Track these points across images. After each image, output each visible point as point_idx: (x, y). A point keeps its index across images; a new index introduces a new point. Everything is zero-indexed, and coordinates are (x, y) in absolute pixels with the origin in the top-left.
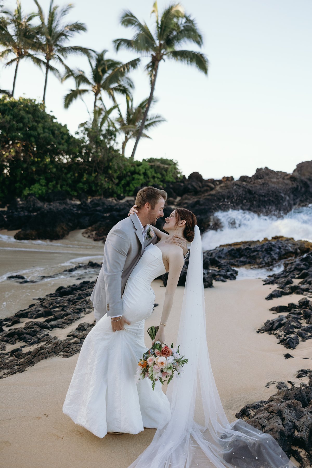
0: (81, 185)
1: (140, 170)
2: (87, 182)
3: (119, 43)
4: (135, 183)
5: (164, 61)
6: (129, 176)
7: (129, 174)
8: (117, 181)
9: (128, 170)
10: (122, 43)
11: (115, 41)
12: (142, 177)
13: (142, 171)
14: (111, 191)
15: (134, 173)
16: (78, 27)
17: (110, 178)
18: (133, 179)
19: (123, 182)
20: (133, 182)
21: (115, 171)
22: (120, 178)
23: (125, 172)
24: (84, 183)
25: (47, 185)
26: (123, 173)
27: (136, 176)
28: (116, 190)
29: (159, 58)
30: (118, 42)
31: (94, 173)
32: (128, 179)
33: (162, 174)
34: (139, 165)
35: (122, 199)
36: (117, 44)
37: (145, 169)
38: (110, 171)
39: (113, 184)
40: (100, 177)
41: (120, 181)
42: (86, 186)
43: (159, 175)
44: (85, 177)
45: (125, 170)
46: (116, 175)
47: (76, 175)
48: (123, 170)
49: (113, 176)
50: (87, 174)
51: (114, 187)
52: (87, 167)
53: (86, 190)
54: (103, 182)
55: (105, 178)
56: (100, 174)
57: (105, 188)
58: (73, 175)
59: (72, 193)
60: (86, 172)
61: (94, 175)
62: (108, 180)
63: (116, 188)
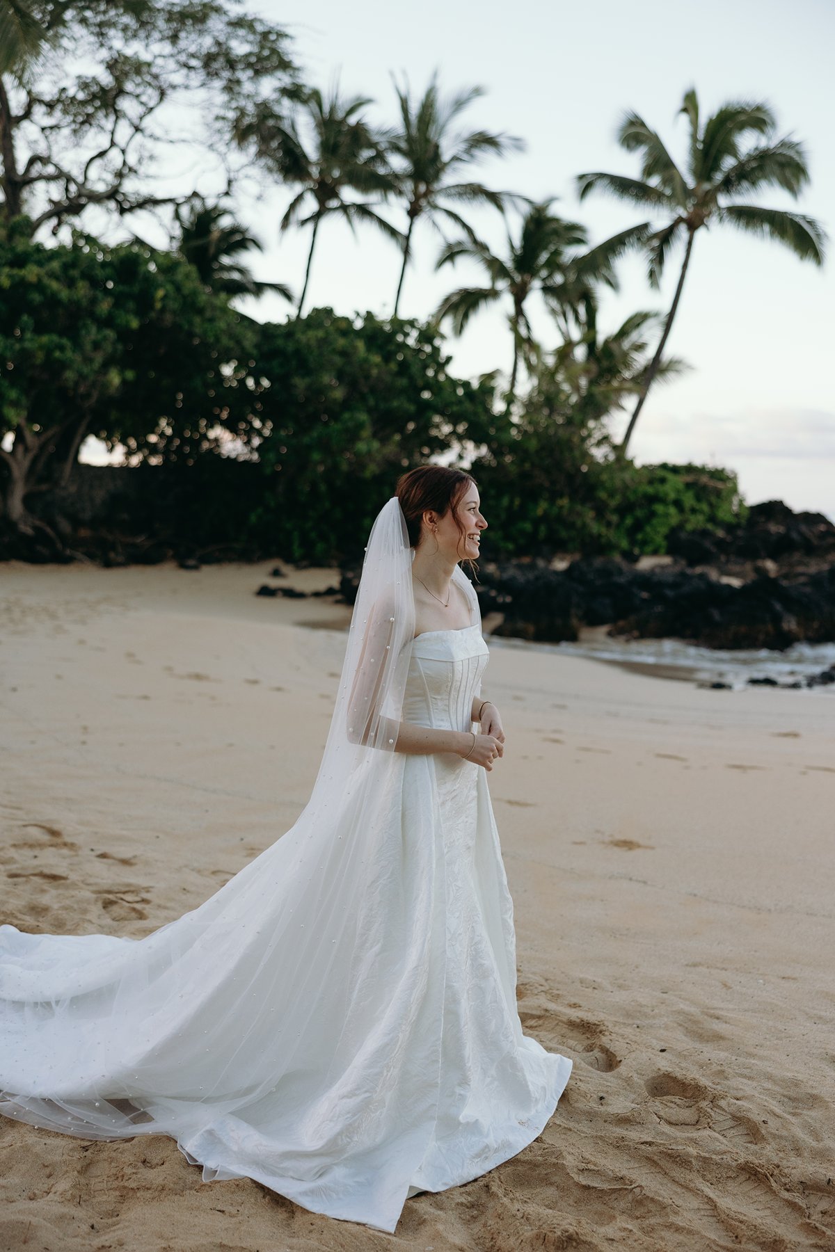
0: (528, 526)
1: (666, 494)
2: (545, 518)
3: (590, 182)
4: (660, 524)
6: (642, 506)
7: (643, 501)
8: (614, 518)
9: (639, 494)
12: (672, 510)
13: (672, 496)
14: (603, 540)
15: (655, 499)
16: (483, 141)
17: (600, 511)
18: (653, 514)
19: (629, 521)
20: (655, 521)
21: (611, 495)
22: (625, 509)
23: (633, 498)
24: (537, 522)
26: (628, 498)
27: (659, 508)
28: (614, 540)
29: (697, 222)
31: (561, 496)
32: (639, 513)
33: (711, 505)
34: (663, 481)
35: (635, 559)
36: (585, 182)
37: (678, 491)
38: (602, 495)
39: (609, 524)
40: (579, 508)
41: (622, 517)
42: (543, 530)
43: (705, 507)
44: (542, 508)
45: (635, 492)
46: (614, 503)
47: (518, 501)
48: (628, 493)
49: (607, 505)
50: (545, 500)
51: (611, 533)
52: (547, 484)
53: (542, 537)
54: (587, 519)
55: (591, 509)
56: (573, 501)
57: (591, 536)
58: (511, 502)
59: (502, 544)
60: (546, 495)
61: (560, 502)
62: (597, 515)
63: (615, 535)
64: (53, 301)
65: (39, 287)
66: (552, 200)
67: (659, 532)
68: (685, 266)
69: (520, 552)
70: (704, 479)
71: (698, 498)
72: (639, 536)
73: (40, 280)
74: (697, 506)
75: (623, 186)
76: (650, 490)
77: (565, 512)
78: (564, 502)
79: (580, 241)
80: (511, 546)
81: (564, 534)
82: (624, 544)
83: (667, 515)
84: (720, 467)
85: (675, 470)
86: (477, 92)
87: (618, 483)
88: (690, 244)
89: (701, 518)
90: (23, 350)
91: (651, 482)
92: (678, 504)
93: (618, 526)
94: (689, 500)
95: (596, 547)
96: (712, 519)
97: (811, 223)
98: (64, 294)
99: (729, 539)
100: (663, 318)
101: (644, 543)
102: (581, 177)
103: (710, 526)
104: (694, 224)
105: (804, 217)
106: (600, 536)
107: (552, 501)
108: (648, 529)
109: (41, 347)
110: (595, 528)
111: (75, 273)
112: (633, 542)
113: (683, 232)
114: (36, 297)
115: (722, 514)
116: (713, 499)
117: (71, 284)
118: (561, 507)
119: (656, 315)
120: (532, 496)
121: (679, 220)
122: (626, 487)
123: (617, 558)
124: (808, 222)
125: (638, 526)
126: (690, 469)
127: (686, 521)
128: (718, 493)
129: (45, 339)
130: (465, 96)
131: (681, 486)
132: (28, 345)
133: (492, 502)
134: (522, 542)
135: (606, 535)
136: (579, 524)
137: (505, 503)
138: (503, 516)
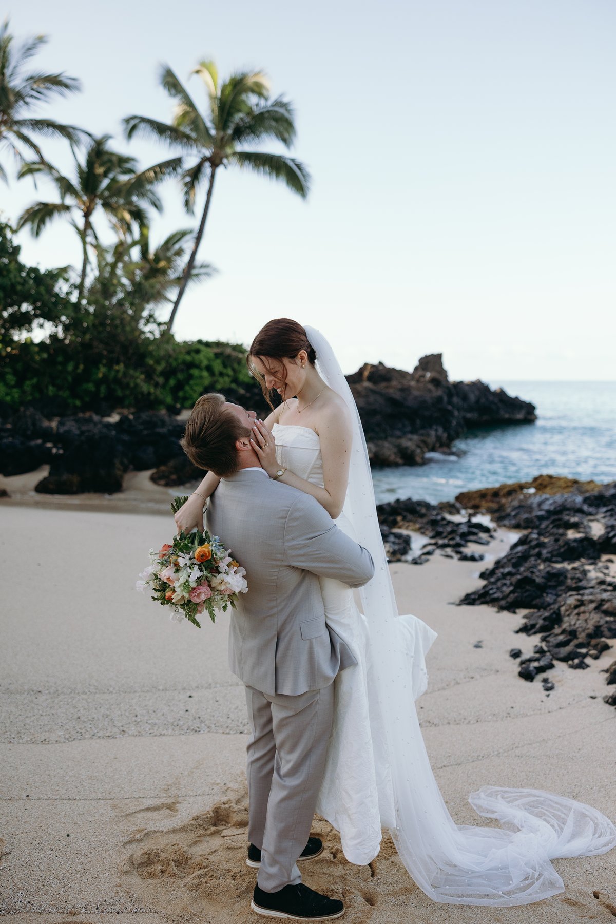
0: (91, 387)
1: (201, 362)
2: (105, 380)
3: (133, 125)
4: (196, 385)
5: (226, 168)
6: (182, 371)
7: (182, 367)
8: (161, 380)
9: (180, 361)
10: (142, 126)
11: (127, 121)
12: (205, 374)
13: (205, 363)
14: (152, 398)
15: (192, 365)
17: (149, 375)
18: (191, 377)
19: (172, 382)
20: (192, 382)
21: (158, 362)
22: (168, 373)
23: (174, 364)
24: (98, 383)
26: (171, 365)
27: (195, 372)
28: (161, 397)
29: (217, 161)
30: (133, 123)
31: (118, 363)
32: (180, 376)
33: (234, 370)
34: (198, 351)
35: (178, 413)
36: (131, 125)
37: (209, 360)
38: (150, 362)
39: (156, 385)
40: (131, 372)
41: (167, 379)
42: (103, 389)
43: (230, 372)
44: (102, 371)
45: (176, 360)
46: (159, 368)
47: (81, 367)
48: (171, 360)
49: (154, 370)
50: (104, 365)
51: (158, 392)
52: (105, 353)
53: (102, 395)
54: (138, 381)
55: (142, 373)
56: (127, 366)
57: (142, 393)
58: (76, 367)
59: (70, 401)
60: (104, 361)
61: (117, 367)
62: (146, 377)
63: (162, 393)
66: (107, 137)
67: (196, 391)
68: (210, 193)
69: (84, 408)
70: (229, 351)
71: (225, 366)
72: (181, 394)
74: (225, 371)
75: (160, 129)
76: (188, 358)
77: (120, 375)
78: (121, 367)
79: (131, 171)
80: (78, 403)
81: (119, 393)
82: (169, 400)
83: (201, 377)
84: (239, 343)
85: (208, 344)
87: (162, 353)
88: (213, 176)
89: (227, 379)
91: (189, 353)
92: (209, 369)
93: (164, 386)
94: (217, 366)
95: (146, 403)
96: (235, 380)
97: (298, 166)
99: (248, 395)
100: (195, 234)
101: (185, 399)
103: (234, 386)
104: (215, 161)
105: (293, 160)
106: (149, 394)
107: (110, 366)
108: (187, 388)
110: (145, 388)
112: (176, 399)
113: (207, 169)
115: (241, 377)
116: (236, 366)
118: (118, 371)
119: (191, 232)
120: (93, 362)
121: (204, 159)
122: (170, 356)
123: (163, 412)
124: (296, 165)
125: (180, 386)
126: (218, 344)
127: (216, 382)
128: (239, 361)
131: (211, 355)
133: (59, 367)
134: (87, 399)
135: (154, 393)
136: (132, 385)
137: (70, 367)
138: (70, 379)
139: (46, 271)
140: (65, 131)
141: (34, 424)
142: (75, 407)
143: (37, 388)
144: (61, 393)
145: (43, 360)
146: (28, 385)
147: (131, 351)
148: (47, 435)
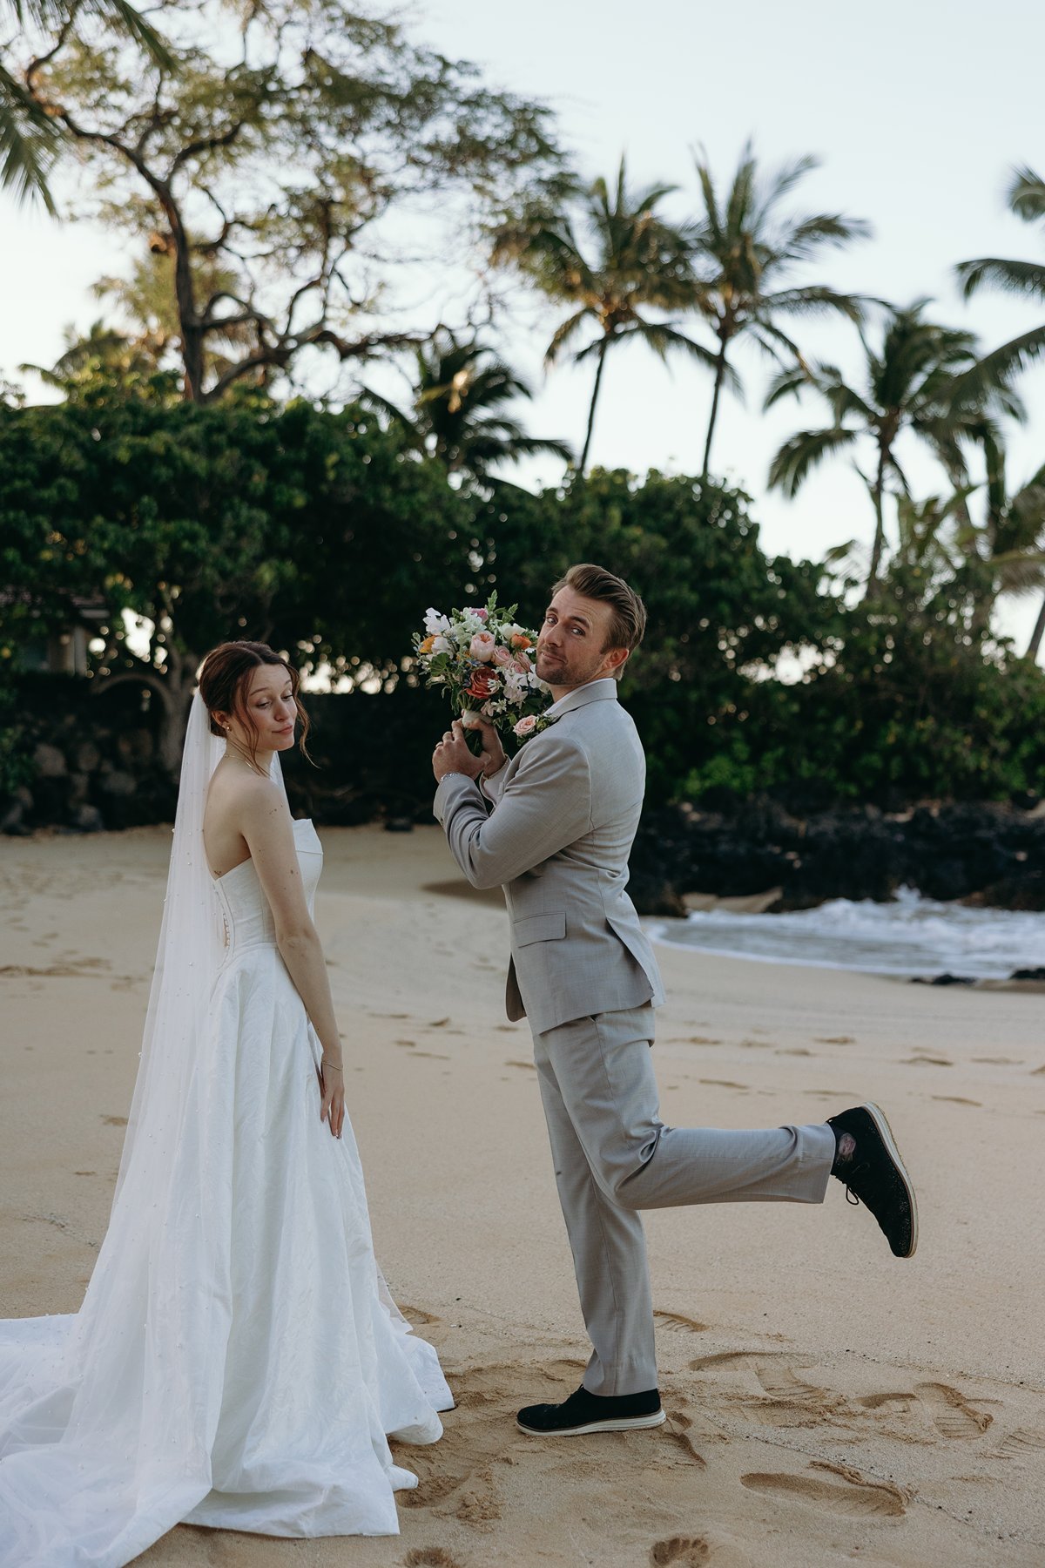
0: (875, 760)
2: (899, 748)
7: (1043, 719)
8: (1003, 746)
9: (1040, 709)
10: (988, 273)
14: (985, 778)
17: (981, 737)
19: (1025, 749)
21: (997, 712)
22: (1015, 735)
23: (1030, 715)
24: (888, 754)
25: (754, 759)
26: (1023, 716)
28: (1002, 776)
30: (972, 270)
31: (923, 717)
35: (1032, 806)
36: (968, 274)
38: (983, 713)
39: (994, 755)
40: (947, 731)
41: (1015, 744)
42: (896, 765)
44: (893, 733)
45: (1033, 706)
46: (999, 724)
47: (859, 725)
48: (1023, 708)
49: (990, 728)
50: (899, 722)
51: (997, 767)
52: (900, 699)
53: (894, 775)
54: (958, 748)
55: (966, 733)
56: (941, 722)
57: (965, 770)
58: (851, 725)
59: (840, 787)
60: (898, 714)
61: (920, 724)
62: (975, 741)
63: (1004, 770)
64: (187, 477)
65: (168, 458)
66: (923, 302)
69: (866, 797)
73: (168, 449)
77: (927, 737)
78: (929, 724)
79: (966, 356)
80: (853, 790)
81: (925, 771)
82: (1017, 781)
86: (809, 163)
87: (1006, 695)
90: (140, 541)
93: (1007, 757)
95: (975, 787)
98: (200, 464)
102: (963, 267)
106: (979, 771)
107: (908, 722)
109: (166, 537)
110: (971, 761)
111: (221, 439)
112: (1031, 780)
114: (164, 472)
117: (213, 451)
118: (922, 731)
120: (879, 716)
122: (1021, 700)
123: (1004, 804)
129: (171, 527)
130: (791, 170)
132: (146, 535)
133: (821, 727)
134: (869, 783)
135: (989, 769)
136: (947, 755)
137: (839, 726)
138: (838, 747)
139: (801, 563)
140: (845, 304)
141: (769, 822)
142: (848, 797)
143: (785, 764)
144: (823, 773)
145: (794, 715)
146: (768, 760)
147: (948, 694)
148: (788, 840)
